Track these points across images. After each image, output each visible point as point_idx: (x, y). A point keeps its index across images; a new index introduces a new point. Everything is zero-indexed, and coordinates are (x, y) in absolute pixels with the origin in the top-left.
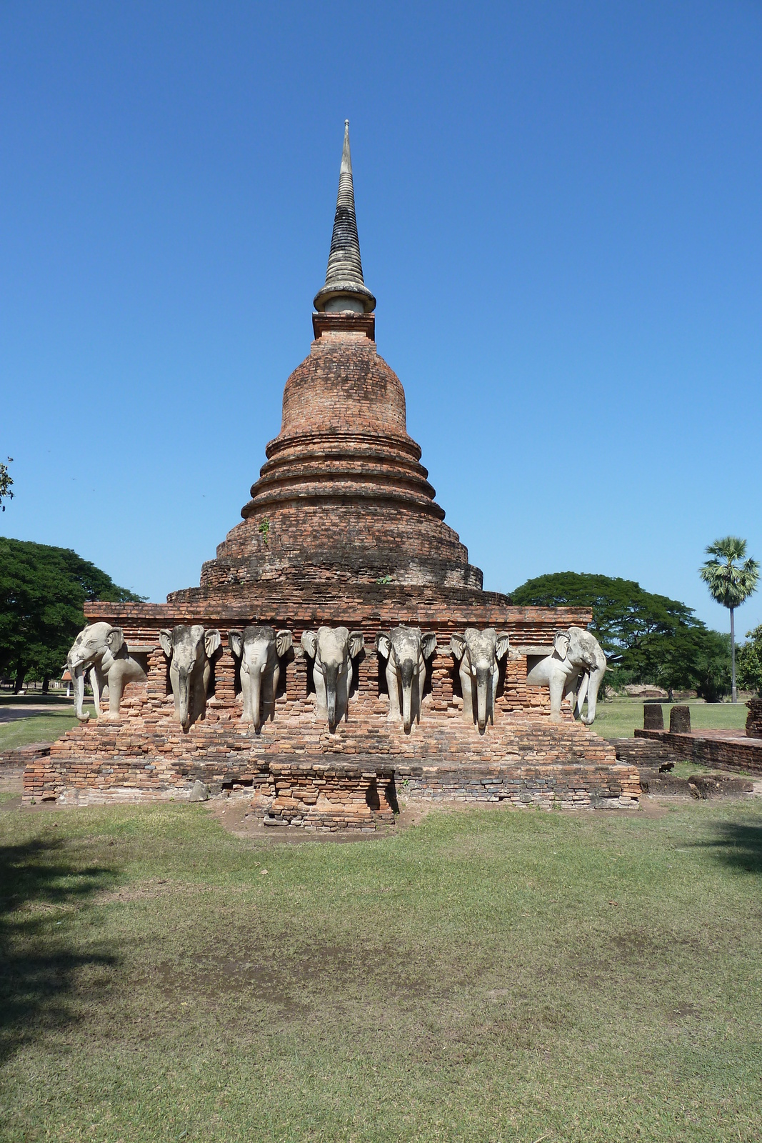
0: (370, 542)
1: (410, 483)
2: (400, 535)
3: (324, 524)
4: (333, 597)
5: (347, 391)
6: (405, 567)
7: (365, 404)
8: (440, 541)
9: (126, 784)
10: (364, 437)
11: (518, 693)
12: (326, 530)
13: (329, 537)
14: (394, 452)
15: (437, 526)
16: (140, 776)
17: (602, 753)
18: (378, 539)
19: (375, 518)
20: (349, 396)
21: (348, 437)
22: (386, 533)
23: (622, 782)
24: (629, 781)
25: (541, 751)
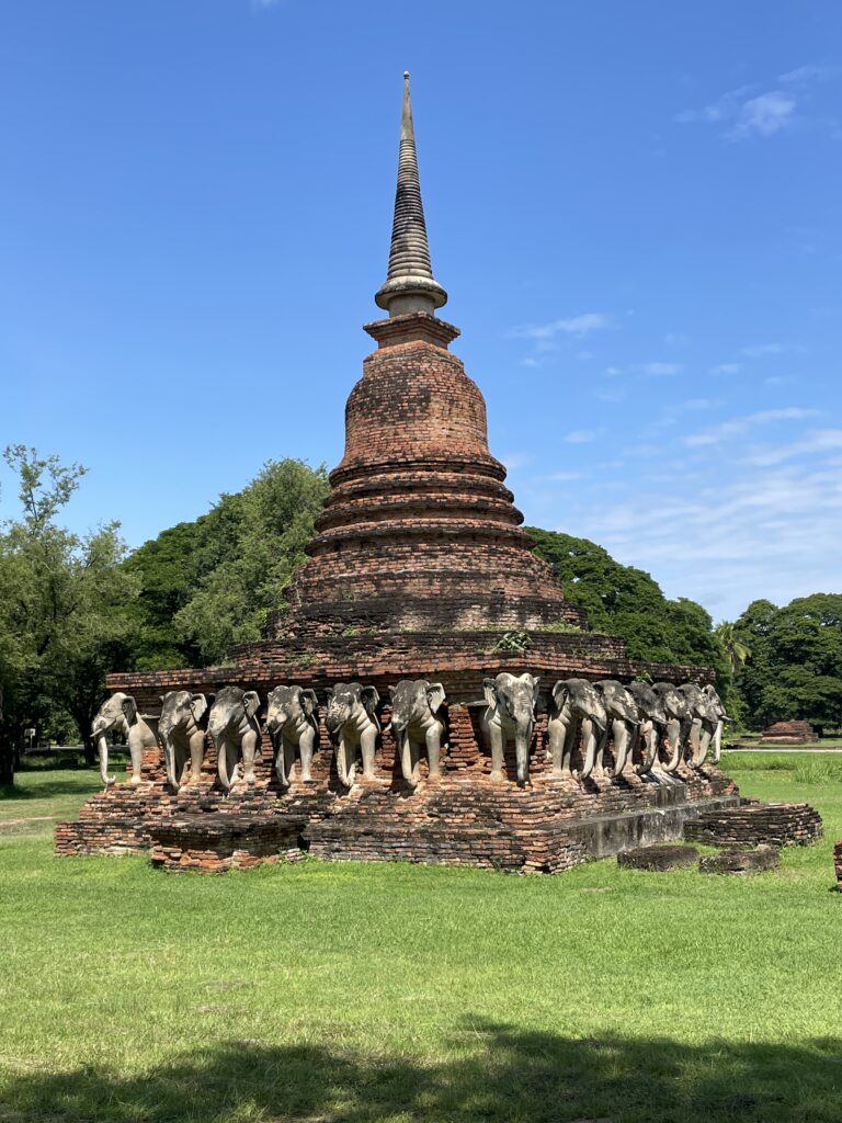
0: (370, 588)
2: (402, 576)
5: (380, 414)
6: (400, 612)
7: (402, 425)
9: (121, 842)
10: (393, 465)
11: (461, 748)
13: (332, 586)
16: (130, 835)
17: (519, 816)
18: (378, 585)
19: (380, 559)
20: (383, 421)
21: (375, 469)
22: (388, 576)
23: (525, 848)
24: (532, 848)
25: (458, 813)
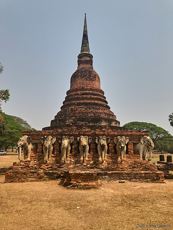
0: (92, 115)
1: (102, 100)
2: (100, 113)
3: (81, 111)
4: (84, 128)
5: (86, 78)
6: (102, 121)
7: (91, 81)
8: (110, 115)
9: (31, 177)
10: (91, 89)
11: (131, 153)
12: (82, 112)
13: (82, 114)
14: (98, 93)
15: (109, 111)
16: (35, 175)
17: (154, 169)
18: (95, 114)
19: (94, 109)
20: (87, 80)
21: (86, 90)
23: (159, 176)
24: (161, 176)
25: (138, 168)
